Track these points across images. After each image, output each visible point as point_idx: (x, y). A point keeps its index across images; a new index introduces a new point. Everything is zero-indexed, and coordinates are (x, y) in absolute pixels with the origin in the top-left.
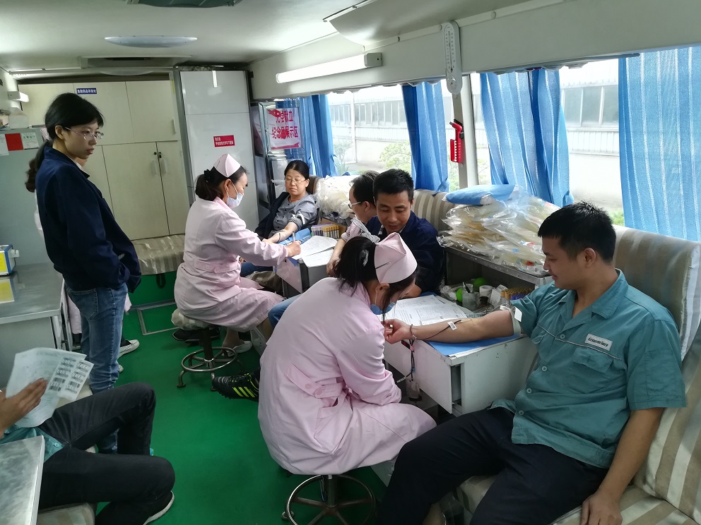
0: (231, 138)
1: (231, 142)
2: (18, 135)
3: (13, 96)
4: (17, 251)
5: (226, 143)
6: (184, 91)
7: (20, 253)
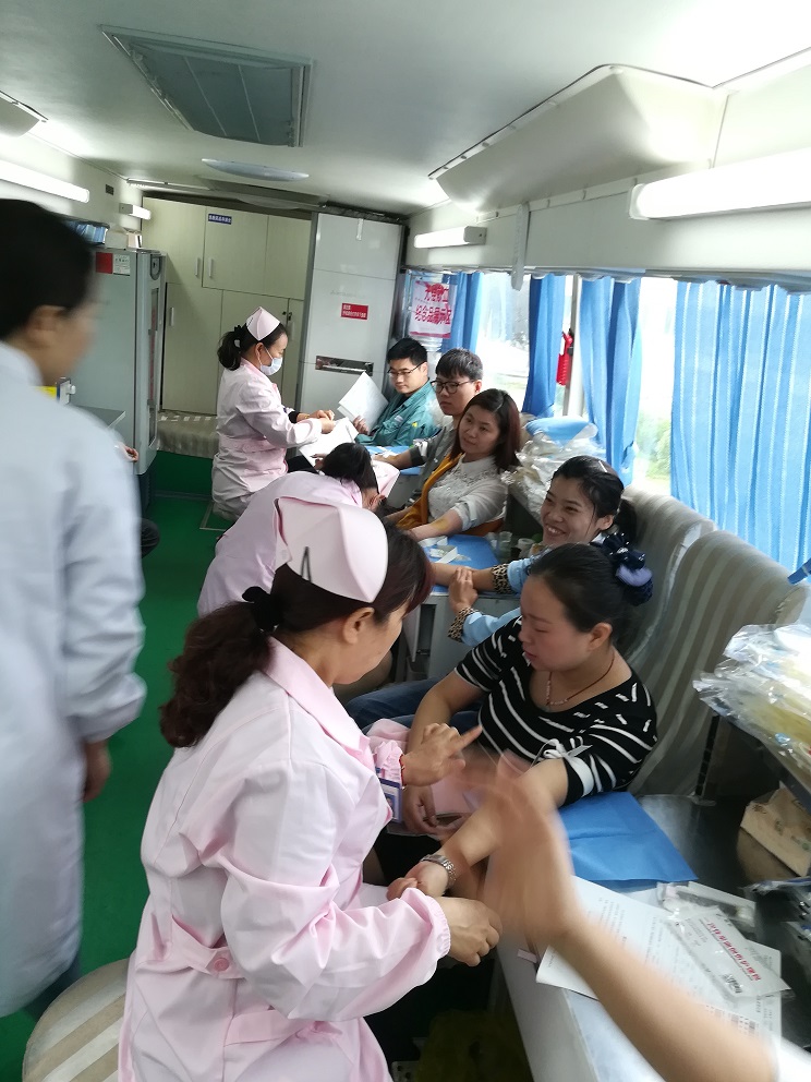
0: (364, 309)
1: (363, 315)
2: (111, 255)
3: (127, 209)
4: (73, 387)
5: (357, 314)
6: (318, 237)
7: (77, 390)
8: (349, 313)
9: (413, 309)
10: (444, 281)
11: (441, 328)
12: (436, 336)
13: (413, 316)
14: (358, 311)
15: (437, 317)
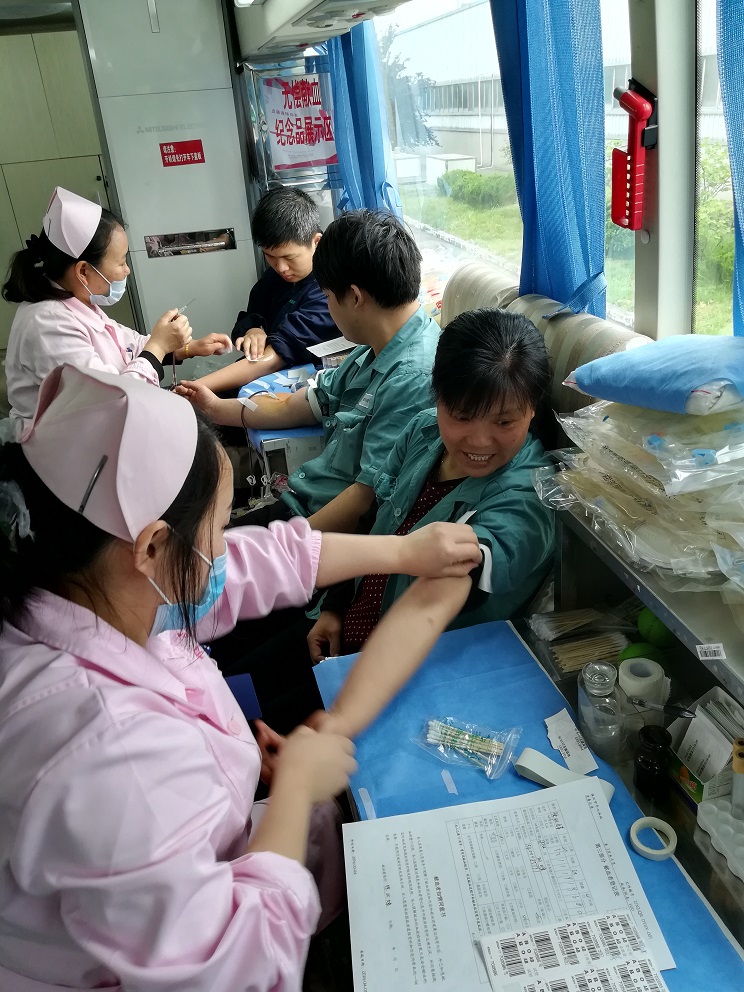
1: (198, 156)
5: (186, 156)
8: (175, 158)
9: (270, 127)
10: (309, 70)
11: (322, 150)
12: (318, 163)
13: (274, 139)
14: (187, 151)
15: (312, 133)
